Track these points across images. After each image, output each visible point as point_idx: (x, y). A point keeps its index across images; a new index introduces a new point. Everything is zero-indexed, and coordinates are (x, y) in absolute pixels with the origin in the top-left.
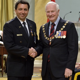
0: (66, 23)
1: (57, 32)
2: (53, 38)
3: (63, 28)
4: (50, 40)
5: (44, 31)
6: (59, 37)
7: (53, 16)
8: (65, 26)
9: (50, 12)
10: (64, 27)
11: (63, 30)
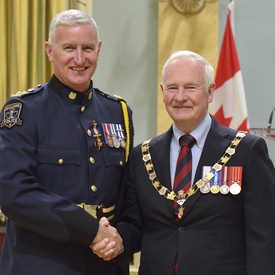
0: (239, 138)
1: (206, 170)
2: (191, 192)
3: (228, 155)
4: (181, 203)
5: (149, 167)
6: (215, 189)
7: (189, 103)
8: (233, 147)
9: (181, 89)
10: (231, 151)
11: (228, 164)
